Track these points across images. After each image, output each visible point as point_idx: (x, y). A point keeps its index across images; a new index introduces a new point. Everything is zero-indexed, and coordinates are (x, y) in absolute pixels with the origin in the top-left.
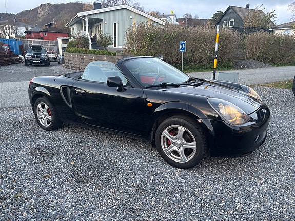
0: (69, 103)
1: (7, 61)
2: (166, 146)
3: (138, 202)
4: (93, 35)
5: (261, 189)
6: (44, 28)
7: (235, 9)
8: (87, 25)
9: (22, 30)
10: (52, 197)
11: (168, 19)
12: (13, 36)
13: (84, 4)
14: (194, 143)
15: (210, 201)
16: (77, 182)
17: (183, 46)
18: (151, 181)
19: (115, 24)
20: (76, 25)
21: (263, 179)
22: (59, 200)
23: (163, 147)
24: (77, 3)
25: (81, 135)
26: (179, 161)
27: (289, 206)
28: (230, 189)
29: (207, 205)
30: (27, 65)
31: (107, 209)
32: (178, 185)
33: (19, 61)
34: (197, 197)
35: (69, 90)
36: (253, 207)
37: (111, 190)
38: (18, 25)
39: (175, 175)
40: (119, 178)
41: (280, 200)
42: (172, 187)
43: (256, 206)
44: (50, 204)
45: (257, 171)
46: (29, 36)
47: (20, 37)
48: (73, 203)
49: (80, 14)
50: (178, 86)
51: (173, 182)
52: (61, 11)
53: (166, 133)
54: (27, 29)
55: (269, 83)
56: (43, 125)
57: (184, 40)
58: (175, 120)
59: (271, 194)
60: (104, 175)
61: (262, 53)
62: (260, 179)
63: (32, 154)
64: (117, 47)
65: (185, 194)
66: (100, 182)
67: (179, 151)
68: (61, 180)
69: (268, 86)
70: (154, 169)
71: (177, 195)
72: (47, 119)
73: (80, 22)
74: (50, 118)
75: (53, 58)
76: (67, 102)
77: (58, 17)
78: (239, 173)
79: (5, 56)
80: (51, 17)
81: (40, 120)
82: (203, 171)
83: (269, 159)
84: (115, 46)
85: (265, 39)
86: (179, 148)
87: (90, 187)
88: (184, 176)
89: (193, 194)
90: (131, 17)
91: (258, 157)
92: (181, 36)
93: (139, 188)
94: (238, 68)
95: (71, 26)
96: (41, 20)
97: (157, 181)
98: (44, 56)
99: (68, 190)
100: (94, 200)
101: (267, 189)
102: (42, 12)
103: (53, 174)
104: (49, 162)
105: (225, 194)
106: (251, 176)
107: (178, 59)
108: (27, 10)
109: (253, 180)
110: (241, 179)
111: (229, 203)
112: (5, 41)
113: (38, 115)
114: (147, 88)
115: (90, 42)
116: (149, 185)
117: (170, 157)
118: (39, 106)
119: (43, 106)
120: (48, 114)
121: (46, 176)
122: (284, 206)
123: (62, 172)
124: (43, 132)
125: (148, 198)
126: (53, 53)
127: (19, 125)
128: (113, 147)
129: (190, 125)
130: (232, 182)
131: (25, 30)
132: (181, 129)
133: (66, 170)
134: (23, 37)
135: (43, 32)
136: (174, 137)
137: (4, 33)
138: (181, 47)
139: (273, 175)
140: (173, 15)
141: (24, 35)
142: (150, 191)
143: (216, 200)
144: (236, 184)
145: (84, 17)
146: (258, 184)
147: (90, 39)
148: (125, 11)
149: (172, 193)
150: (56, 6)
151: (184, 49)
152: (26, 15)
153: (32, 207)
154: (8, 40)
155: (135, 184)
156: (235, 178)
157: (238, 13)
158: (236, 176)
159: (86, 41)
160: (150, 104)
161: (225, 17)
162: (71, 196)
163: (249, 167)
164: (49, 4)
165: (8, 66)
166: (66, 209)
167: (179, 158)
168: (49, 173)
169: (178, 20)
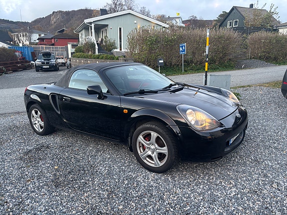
0: (58, 110)
1: (19, 68)
2: (142, 151)
3: (107, 206)
4: (100, 40)
5: (228, 193)
6: (56, 34)
7: (239, 9)
8: (93, 31)
9: (35, 37)
10: (29, 200)
11: (174, 22)
12: (28, 43)
13: (93, 10)
14: (165, 148)
15: (176, 205)
16: (55, 186)
17: (183, 49)
18: (124, 186)
19: (120, 29)
20: (83, 31)
21: (233, 183)
22: (35, 204)
23: (139, 152)
24: (86, 10)
25: (71, 139)
26: (153, 166)
27: (253, 212)
28: (198, 193)
29: (172, 210)
30: (37, 71)
31: (76, 213)
32: (149, 189)
33: (30, 67)
34: (164, 201)
35: (57, 98)
36: (216, 211)
37: (85, 194)
38: (31, 32)
39: (148, 179)
40: (96, 182)
41: (245, 205)
42: (143, 191)
43: (219, 210)
44: (25, 208)
45: (229, 175)
46: (42, 43)
47: (33, 44)
48: (47, 207)
49: (86, 21)
50: (156, 92)
51: (145, 187)
52: (72, 17)
53: (141, 138)
54: (40, 35)
55: (267, 83)
56: (37, 130)
57: (184, 43)
58: (148, 126)
59: (238, 199)
60: (82, 179)
61: (264, 52)
62: (231, 183)
63: (21, 159)
64: (122, 50)
65: (153, 198)
66: (77, 186)
67: (153, 156)
68: (41, 184)
69: (265, 86)
70: (130, 173)
71: (146, 199)
72: (40, 124)
73: (87, 28)
74: (42, 124)
75: (63, 63)
76: (55, 109)
77: (69, 23)
78: (211, 177)
79: (18, 63)
80: (62, 24)
81: (34, 126)
82: (177, 175)
83: (245, 162)
84: (121, 50)
85: (266, 39)
86: (153, 153)
87: (66, 191)
88: (157, 180)
89: (162, 198)
90: (135, 22)
91: (234, 160)
92: (181, 39)
93: (112, 192)
94: (240, 68)
95: (80, 32)
96: (53, 27)
97: (130, 185)
98: (53, 61)
99: (45, 194)
100: (67, 204)
101: (234, 194)
102: (55, 20)
103: (36, 179)
104: (35, 166)
105: (192, 198)
106: (221, 180)
107: (179, 61)
108: (40, 18)
109: (223, 184)
110: (212, 183)
111: (193, 207)
112: (18, 49)
113: (32, 121)
114: (125, 95)
115: (97, 47)
116: (122, 190)
117: (145, 161)
118: (33, 112)
119: (36, 113)
120: (41, 120)
121: (29, 180)
122: (248, 211)
123: (44, 177)
124: (37, 137)
125: (117, 202)
126: (62, 59)
127: (17, 130)
128: (98, 151)
129: (161, 131)
130: (201, 187)
131: (38, 37)
132: (154, 135)
133: (48, 175)
134: (37, 44)
135: (54, 38)
136: (148, 142)
137: (19, 40)
138: (181, 49)
139: (244, 179)
140: (179, 18)
141: (38, 41)
142: (121, 195)
143: (182, 204)
144: (205, 188)
145: (91, 23)
146: (227, 188)
147: (96, 44)
148: (129, 16)
149: (141, 197)
150: (67, 13)
151: (184, 51)
152: (40, 22)
153: (9, 210)
154: (21, 47)
155: (109, 188)
156: (206, 182)
157: (242, 13)
158: (207, 180)
159: (93, 45)
160: (126, 111)
161: (229, 18)
162: (47, 200)
163: (222, 171)
164: (60, 12)
165: (19, 72)
166: (38, 213)
167: (154, 162)
168: (32, 177)
169: (183, 22)
